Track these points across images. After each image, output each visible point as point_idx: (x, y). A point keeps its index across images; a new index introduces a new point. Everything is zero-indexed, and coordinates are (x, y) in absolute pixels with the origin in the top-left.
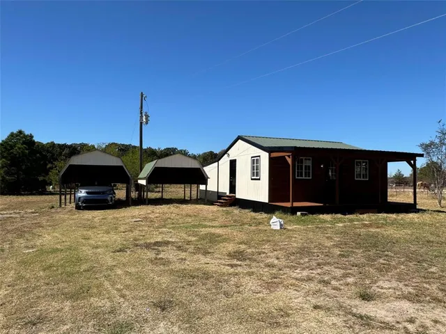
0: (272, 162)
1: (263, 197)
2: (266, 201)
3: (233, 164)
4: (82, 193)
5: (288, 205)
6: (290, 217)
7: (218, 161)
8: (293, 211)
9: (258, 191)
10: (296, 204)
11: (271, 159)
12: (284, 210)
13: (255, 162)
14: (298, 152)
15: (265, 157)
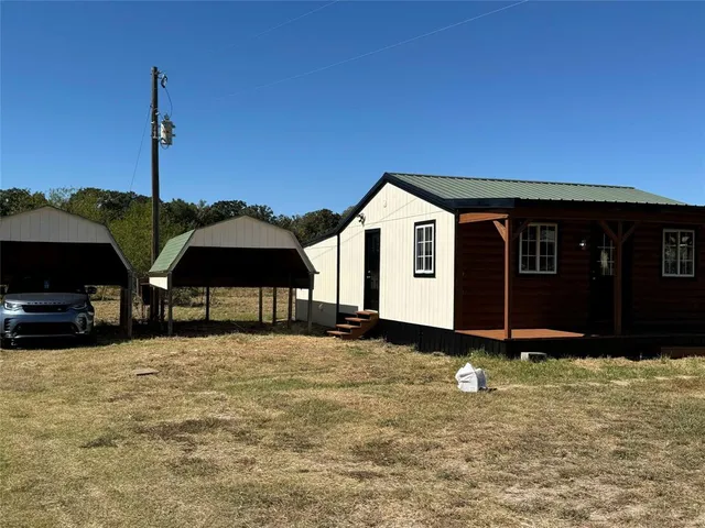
1: (444, 320)
2: (448, 324)
3: (372, 239)
4: (13, 309)
6: (505, 364)
7: (339, 233)
8: (512, 349)
10: (518, 334)
12: (492, 347)
13: (424, 234)
14: (524, 212)
15: (446, 223)
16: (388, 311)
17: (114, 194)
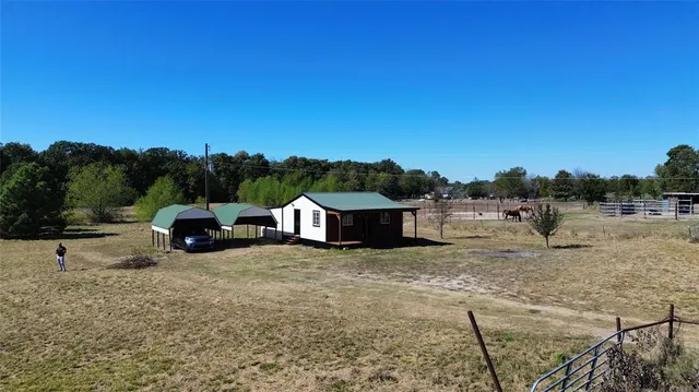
0: (328, 217)
1: (323, 238)
2: (324, 240)
3: (297, 213)
4: (189, 241)
5: (338, 244)
6: (339, 251)
7: (282, 207)
8: (341, 247)
9: (319, 234)
10: (343, 243)
11: (327, 215)
12: (336, 247)
13: (316, 216)
14: (344, 213)
15: (323, 213)
16: (303, 235)
17: (80, 145)
